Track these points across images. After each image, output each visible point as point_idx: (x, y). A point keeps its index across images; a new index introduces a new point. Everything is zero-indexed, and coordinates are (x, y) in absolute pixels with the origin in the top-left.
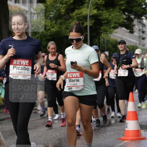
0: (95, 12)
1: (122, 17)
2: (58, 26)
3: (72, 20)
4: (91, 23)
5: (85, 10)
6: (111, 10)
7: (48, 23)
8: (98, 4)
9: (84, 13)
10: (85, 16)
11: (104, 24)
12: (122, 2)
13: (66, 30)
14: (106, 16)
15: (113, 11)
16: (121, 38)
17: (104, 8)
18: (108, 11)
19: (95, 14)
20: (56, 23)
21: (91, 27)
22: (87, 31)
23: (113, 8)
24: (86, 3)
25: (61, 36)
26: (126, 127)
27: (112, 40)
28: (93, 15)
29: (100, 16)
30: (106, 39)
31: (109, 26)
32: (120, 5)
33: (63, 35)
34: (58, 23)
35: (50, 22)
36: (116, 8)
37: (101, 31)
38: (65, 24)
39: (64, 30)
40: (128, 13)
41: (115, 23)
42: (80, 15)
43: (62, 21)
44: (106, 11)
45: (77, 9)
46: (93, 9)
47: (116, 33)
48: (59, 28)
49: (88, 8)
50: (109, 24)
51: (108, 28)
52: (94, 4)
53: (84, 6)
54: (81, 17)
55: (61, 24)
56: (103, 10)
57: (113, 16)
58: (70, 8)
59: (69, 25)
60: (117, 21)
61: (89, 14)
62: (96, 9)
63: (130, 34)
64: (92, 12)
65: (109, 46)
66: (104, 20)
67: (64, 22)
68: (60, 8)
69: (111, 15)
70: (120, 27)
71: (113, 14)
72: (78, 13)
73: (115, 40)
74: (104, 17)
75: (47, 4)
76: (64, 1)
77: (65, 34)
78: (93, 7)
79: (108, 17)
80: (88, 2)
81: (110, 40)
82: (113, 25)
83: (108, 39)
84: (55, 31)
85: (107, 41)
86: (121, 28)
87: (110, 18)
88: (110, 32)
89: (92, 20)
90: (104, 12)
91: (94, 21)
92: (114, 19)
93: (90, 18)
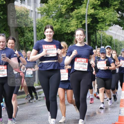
0: (92, 11)
1: (116, 15)
2: (60, 24)
3: (72, 18)
4: (88, 21)
5: (83, 10)
6: (107, 9)
7: (51, 21)
8: (94, 5)
9: (82, 12)
10: (83, 15)
11: (100, 22)
12: (116, 3)
13: (66, 27)
14: (102, 14)
15: (108, 10)
16: (116, 35)
17: (100, 8)
18: (104, 11)
19: (92, 13)
20: (57, 21)
21: (88, 25)
22: (85, 29)
23: (108, 8)
24: (84, 3)
25: (62, 33)
26: (120, 113)
27: (108, 36)
28: (90, 14)
29: (97, 15)
30: (102, 35)
31: (104, 24)
32: (114, 5)
33: (64, 32)
34: (59, 21)
35: (52, 21)
36: (111, 8)
37: (97, 28)
38: (65, 22)
39: (65, 27)
40: (121, 12)
41: (110, 21)
42: (79, 14)
43: (63, 20)
44: (102, 11)
45: (76, 9)
46: (91, 9)
47: (111, 30)
48: (60, 26)
49: (86, 8)
50: (105, 22)
51: (104, 25)
52: (91, 4)
53: (82, 6)
54: (80, 16)
55: (62, 22)
56: (99, 10)
57: (108, 15)
58: (70, 8)
59: (69, 23)
60: (112, 19)
61: (87, 13)
62: (93, 9)
63: (123, 31)
64: (89, 11)
65: (104, 41)
66: (100, 19)
67: (65, 20)
68: (61, 8)
69: (106, 14)
70: (114, 25)
71: (108, 13)
72: (77, 12)
73: (110, 36)
74: (100, 15)
75: (50, 4)
76: (65, 2)
77: (66, 31)
78: (91, 7)
79: (104, 16)
80: (86, 3)
81: (105, 36)
82: (108, 23)
83: (103, 35)
84: (57, 28)
85: (103, 37)
86: (116, 25)
87: (105, 16)
88: (106, 29)
89: (90, 18)
90: (101, 11)
91: (91, 19)
92: (109, 18)
93: (87, 17)
